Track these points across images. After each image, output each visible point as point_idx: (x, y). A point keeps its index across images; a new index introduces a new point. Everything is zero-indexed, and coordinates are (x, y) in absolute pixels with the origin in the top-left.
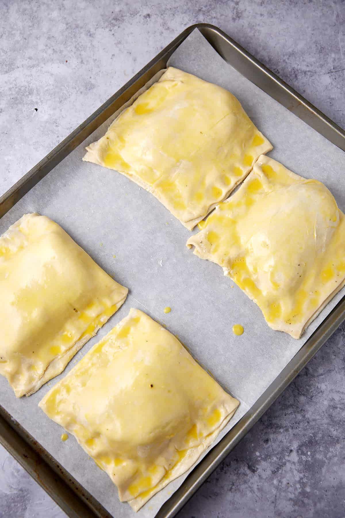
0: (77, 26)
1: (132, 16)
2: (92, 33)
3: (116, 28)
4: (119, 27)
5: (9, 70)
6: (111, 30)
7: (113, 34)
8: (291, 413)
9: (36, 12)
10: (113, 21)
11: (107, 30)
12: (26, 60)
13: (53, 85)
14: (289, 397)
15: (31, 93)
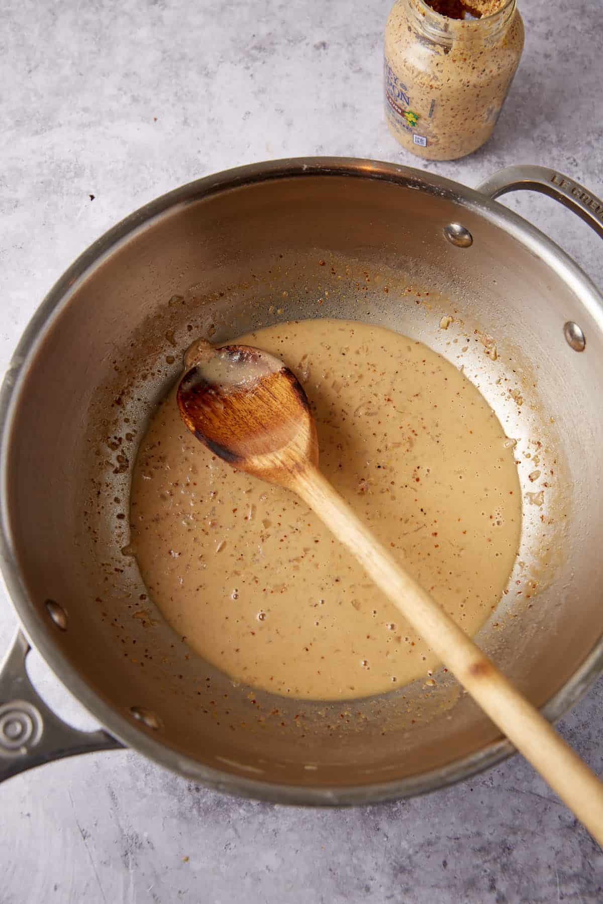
0: (183, 57)
1: (292, 44)
2: (210, 71)
3: (258, 63)
4: (264, 63)
5: (42, 129)
6: (248, 68)
7: (252, 75)
8: (576, 893)
9: (107, 28)
10: (254, 52)
11: (242, 66)
12: (77, 113)
13: (124, 162)
14: (572, 856)
15: (78, 174)
